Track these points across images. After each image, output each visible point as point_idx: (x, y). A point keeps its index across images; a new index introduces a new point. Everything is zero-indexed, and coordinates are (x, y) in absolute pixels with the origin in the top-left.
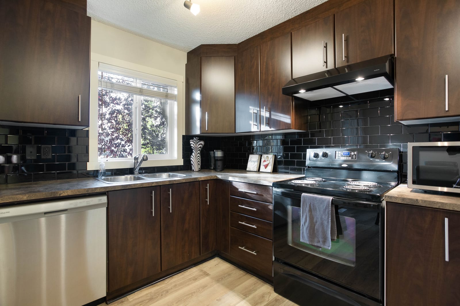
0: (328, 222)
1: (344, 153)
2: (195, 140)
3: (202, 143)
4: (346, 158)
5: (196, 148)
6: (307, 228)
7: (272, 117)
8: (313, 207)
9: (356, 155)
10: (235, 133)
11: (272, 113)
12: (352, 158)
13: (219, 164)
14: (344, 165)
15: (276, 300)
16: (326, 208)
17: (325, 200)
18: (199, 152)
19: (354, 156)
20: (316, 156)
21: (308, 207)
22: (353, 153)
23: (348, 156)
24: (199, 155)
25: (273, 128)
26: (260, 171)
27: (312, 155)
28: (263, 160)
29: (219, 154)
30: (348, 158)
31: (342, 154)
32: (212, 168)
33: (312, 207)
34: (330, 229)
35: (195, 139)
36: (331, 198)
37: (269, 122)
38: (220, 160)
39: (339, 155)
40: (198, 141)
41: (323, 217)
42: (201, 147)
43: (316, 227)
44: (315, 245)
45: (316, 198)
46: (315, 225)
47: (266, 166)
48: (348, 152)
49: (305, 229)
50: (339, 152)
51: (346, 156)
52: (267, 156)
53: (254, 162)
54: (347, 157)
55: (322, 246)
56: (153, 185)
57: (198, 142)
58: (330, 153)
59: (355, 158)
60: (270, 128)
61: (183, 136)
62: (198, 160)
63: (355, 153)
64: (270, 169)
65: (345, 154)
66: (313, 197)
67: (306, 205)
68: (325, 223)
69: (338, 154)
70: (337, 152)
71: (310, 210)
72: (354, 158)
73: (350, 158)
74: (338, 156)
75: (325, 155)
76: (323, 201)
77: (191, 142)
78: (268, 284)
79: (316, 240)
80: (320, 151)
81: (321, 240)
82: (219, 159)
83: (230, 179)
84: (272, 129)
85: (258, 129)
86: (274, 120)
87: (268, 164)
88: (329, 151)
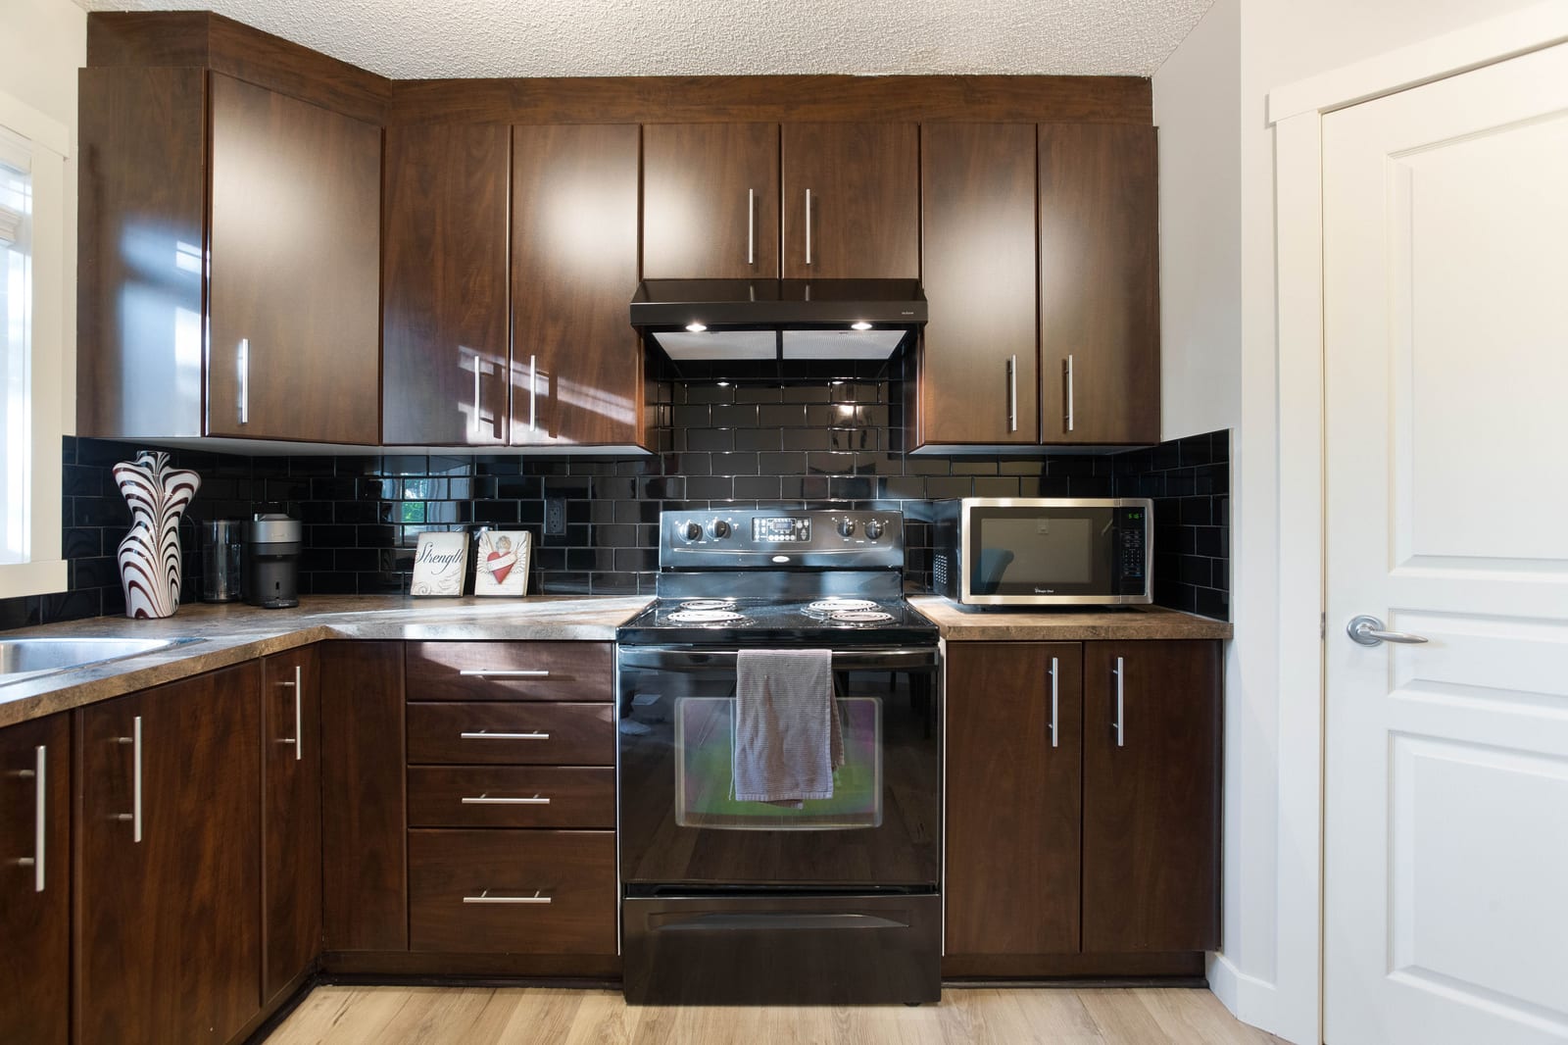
0: (823, 722)
1: (775, 524)
2: (148, 465)
3: (192, 478)
4: (782, 538)
5: (162, 502)
6: (760, 754)
7: (563, 396)
8: (777, 685)
9: (807, 529)
10: (381, 443)
11: (561, 381)
12: (799, 538)
13: (275, 576)
14: (780, 559)
15: (650, 1027)
16: (817, 683)
17: (814, 659)
18: (174, 522)
19: (804, 531)
20: (695, 533)
21: (761, 689)
22: (799, 525)
23: (788, 532)
24: (173, 537)
25: (564, 435)
26: (478, 591)
27: (683, 530)
28: (483, 552)
29: (276, 531)
30: (787, 538)
31: (772, 527)
32: (223, 597)
33: (773, 688)
34: (828, 742)
35: (150, 460)
36: (828, 653)
37: (551, 414)
38: (285, 558)
39: (764, 530)
40: (168, 470)
41: (808, 710)
42: (185, 500)
43: (785, 747)
44: (786, 798)
45: (785, 659)
46: (782, 740)
47: (501, 575)
48: (786, 520)
49: (751, 758)
50: (764, 522)
51: (782, 532)
52: (505, 537)
53: (447, 560)
54: (785, 534)
55: (806, 796)
56: (38, 713)
57: (167, 476)
58: (736, 525)
59: (807, 538)
60: (553, 435)
61: (66, 440)
62: (172, 561)
63: (806, 523)
64: (517, 582)
65: (779, 526)
66: (776, 658)
67: (755, 683)
68: (815, 726)
69: (760, 526)
70: (757, 522)
71: (769, 698)
72: (804, 538)
73: (793, 538)
74: (760, 531)
75: (722, 531)
76: (804, 665)
77: (121, 477)
78: (588, 991)
79: (788, 782)
80: (708, 520)
81: (802, 778)
82: (278, 552)
83: (412, 632)
84: (561, 440)
85: (500, 438)
86: (569, 406)
87: (512, 565)
88: (734, 517)
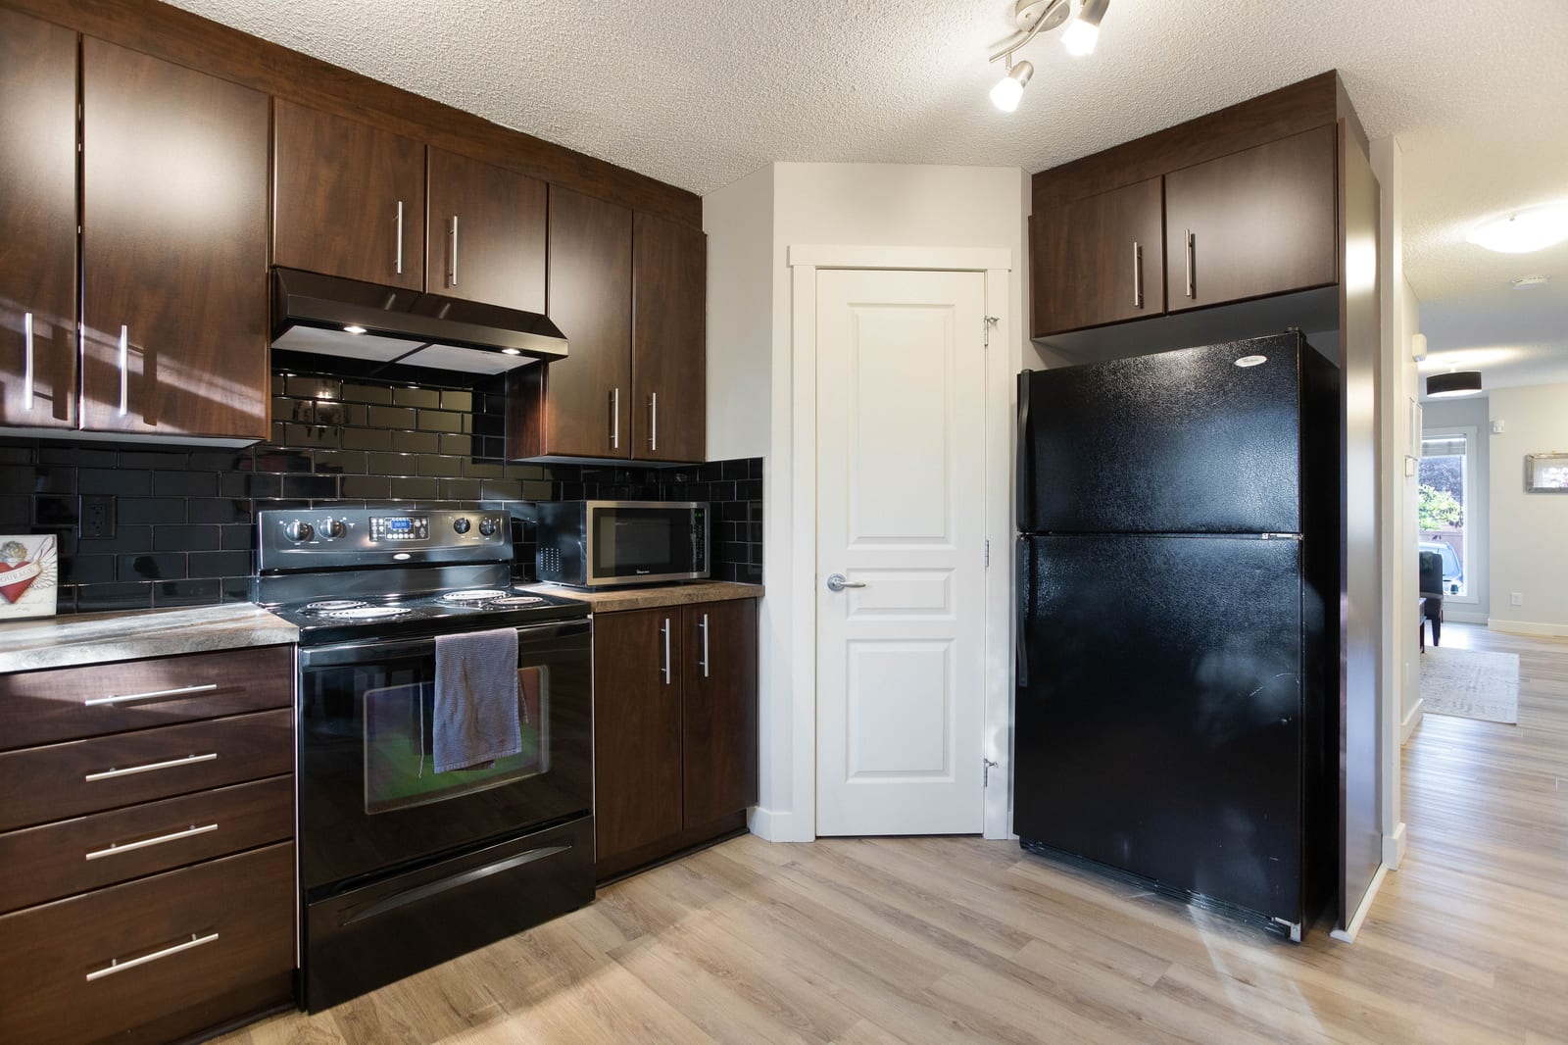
1: (394, 523)
4: (401, 536)
7: (164, 377)
8: (473, 663)
9: (426, 527)
11: (166, 358)
12: (418, 536)
14: (402, 557)
16: (506, 657)
17: (502, 638)
19: (422, 529)
20: (306, 533)
21: (459, 669)
22: (417, 524)
23: (406, 530)
25: (167, 421)
27: (291, 530)
30: (406, 536)
31: (390, 526)
33: (469, 666)
36: (514, 631)
37: (146, 396)
39: (381, 529)
41: (499, 681)
43: (480, 716)
45: (479, 640)
46: (478, 710)
48: (404, 519)
50: (381, 521)
51: (400, 531)
54: (403, 533)
55: (498, 756)
58: (352, 525)
59: (426, 537)
63: (424, 522)
65: (398, 525)
66: (471, 639)
67: (453, 665)
68: (505, 693)
69: (378, 525)
70: (374, 521)
71: (465, 676)
72: (423, 536)
73: (412, 536)
74: (378, 530)
75: (339, 531)
76: (496, 643)
80: (324, 520)
81: (494, 740)
84: (161, 427)
85: (61, 419)
86: (173, 391)
87: (29, 580)
88: (347, 517)
